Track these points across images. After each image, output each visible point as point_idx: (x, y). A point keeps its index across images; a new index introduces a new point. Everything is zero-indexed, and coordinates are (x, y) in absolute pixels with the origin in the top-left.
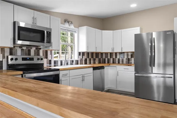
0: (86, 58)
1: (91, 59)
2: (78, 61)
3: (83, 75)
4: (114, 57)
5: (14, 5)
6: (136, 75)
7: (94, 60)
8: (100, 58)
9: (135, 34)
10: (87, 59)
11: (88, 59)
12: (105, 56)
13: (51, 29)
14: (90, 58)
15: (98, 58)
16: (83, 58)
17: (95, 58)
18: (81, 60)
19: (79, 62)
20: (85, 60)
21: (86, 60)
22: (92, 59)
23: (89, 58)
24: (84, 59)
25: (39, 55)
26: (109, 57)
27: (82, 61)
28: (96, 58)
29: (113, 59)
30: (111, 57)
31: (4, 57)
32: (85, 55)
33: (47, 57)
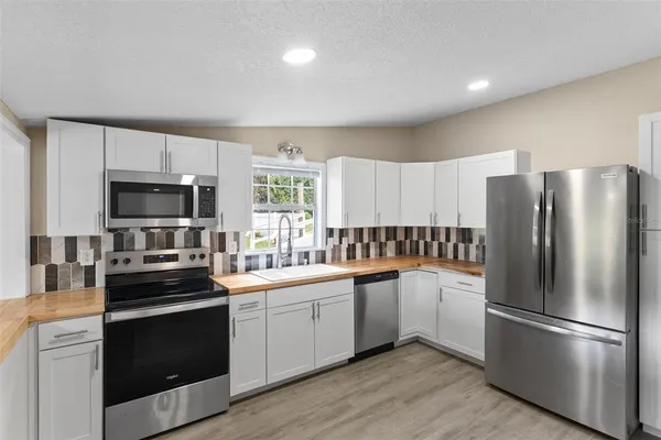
0: (352, 242)
1: (368, 244)
2: (324, 253)
3: (316, 302)
4: (443, 239)
5: (107, 128)
6: (490, 310)
7: (381, 246)
8: (403, 239)
9: (488, 179)
10: (354, 245)
11: (358, 245)
12: (419, 235)
13: (216, 179)
14: (366, 241)
15: (395, 239)
16: (341, 243)
17: (383, 239)
18: (336, 250)
19: (329, 256)
20: (348, 250)
21: (351, 249)
22: (372, 244)
23: (361, 241)
24: (344, 246)
25: (200, 246)
26: (429, 239)
27: (340, 251)
28: (387, 239)
29: (440, 244)
30: (433, 239)
31: (97, 256)
32: (347, 235)
33: (222, 249)
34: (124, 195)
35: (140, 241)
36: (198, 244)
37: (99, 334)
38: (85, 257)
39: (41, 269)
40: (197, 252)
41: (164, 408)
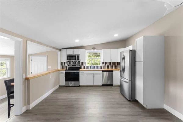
2: (101, 67)
5: (67, 49)
10: (109, 66)
13: (80, 54)
14: (112, 65)
16: (105, 65)
17: (116, 65)
19: (103, 67)
20: (107, 67)
23: (111, 65)
27: (105, 67)
28: (118, 65)
31: (67, 65)
32: (107, 64)
33: (83, 65)
34: (70, 57)
35: (72, 63)
36: (79, 64)
37: (65, 73)
38: (66, 65)
39: (62, 66)
40: (79, 65)
41: (70, 83)
